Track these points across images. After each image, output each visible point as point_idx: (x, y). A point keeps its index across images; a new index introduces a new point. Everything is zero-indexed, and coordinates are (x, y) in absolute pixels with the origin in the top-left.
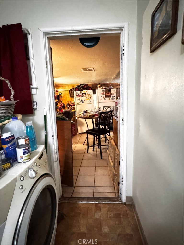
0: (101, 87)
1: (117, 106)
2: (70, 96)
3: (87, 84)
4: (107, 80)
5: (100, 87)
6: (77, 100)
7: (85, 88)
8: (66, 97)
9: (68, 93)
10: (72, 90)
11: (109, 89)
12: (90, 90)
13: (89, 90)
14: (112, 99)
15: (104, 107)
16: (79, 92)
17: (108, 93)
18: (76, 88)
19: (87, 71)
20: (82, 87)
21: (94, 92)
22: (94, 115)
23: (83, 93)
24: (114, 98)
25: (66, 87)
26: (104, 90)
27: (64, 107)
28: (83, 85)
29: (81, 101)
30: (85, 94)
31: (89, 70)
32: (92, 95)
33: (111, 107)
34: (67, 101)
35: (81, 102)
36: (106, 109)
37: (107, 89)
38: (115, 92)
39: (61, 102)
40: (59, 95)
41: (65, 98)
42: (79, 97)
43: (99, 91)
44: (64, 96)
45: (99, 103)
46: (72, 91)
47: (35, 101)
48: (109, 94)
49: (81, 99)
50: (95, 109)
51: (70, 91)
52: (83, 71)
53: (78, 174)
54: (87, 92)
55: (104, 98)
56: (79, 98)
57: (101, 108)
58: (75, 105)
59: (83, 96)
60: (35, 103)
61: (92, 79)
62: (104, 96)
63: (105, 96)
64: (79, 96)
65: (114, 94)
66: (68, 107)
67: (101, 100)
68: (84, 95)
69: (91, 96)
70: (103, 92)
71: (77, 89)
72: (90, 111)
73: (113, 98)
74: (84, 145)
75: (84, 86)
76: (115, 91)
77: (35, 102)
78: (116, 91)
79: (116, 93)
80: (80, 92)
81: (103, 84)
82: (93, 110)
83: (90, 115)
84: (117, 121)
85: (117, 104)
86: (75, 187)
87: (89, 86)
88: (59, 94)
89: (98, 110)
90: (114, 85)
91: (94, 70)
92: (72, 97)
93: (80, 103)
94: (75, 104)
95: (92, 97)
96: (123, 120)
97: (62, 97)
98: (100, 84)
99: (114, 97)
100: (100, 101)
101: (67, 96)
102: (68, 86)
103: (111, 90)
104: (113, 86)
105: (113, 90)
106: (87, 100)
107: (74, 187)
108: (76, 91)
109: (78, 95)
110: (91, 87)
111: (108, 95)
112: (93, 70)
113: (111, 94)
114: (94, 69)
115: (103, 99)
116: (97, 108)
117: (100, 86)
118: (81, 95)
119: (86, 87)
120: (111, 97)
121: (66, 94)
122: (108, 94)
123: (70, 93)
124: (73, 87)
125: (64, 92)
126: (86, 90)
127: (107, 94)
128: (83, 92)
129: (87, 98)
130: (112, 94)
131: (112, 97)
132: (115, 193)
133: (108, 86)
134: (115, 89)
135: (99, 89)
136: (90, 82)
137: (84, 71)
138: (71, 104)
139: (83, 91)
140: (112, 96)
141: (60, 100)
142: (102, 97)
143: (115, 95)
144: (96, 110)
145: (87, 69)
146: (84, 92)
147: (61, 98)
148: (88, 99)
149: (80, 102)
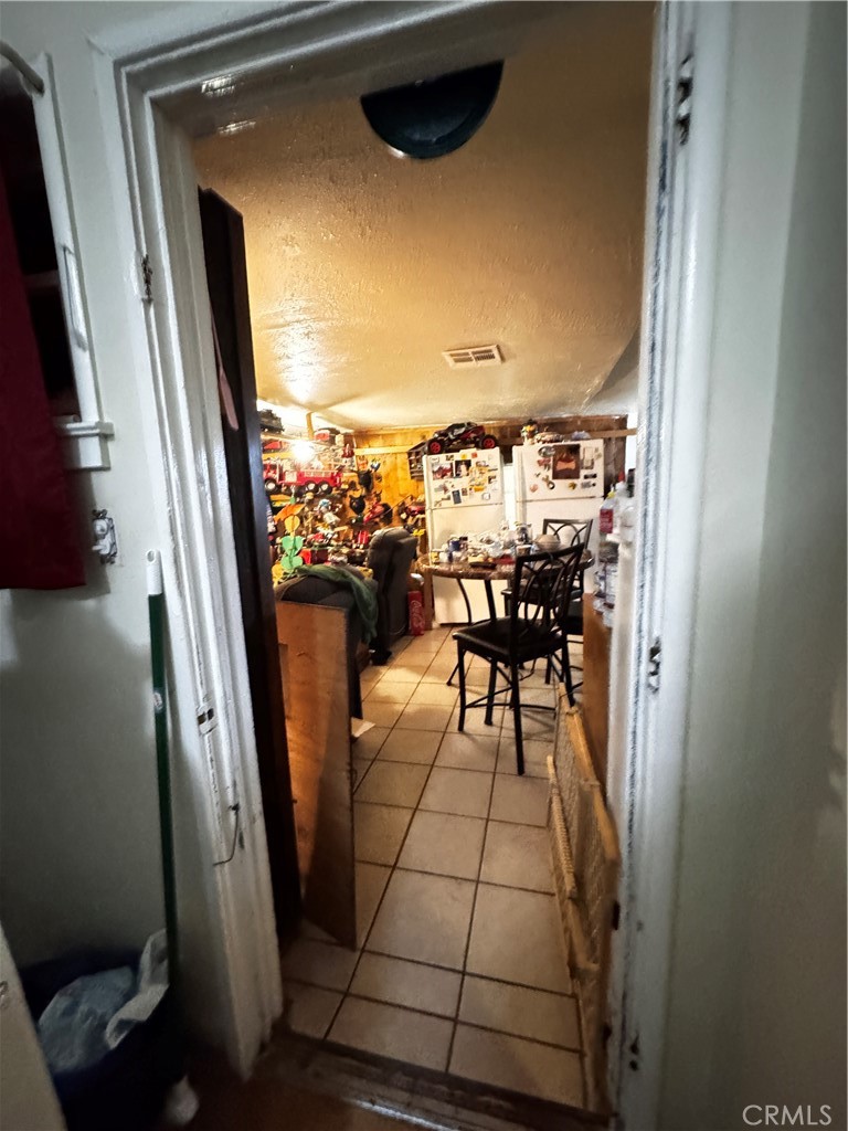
0: (538, 436)
1: (609, 538)
2: (412, 473)
3: (480, 423)
4: (562, 404)
5: (532, 434)
6: (436, 490)
7: (472, 443)
8: (397, 480)
9: (405, 464)
10: (419, 449)
11: (569, 443)
12: (489, 448)
13: (483, 448)
14: (585, 486)
15: (547, 522)
16: (443, 457)
17: (567, 460)
18: (434, 440)
19: (470, 360)
20: (458, 436)
21: (507, 457)
22: (494, 559)
23: (458, 463)
24: (592, 481)
25: (398, 440)
26: (547, 448)
27: (387, 516)
28: (463, 429)
29: (450, 494)
30: (468, 464)
31: (478, 359)
32: (499, 467)
33: (577, 522)
34: (401, 495)
35: (449, 498)
36: (556, 533)
37: (563, 443)
38: (599, 456)
39: (378, 496)
40: (369, 472)
41: (392, 484)
42: (442, 477)
43: (528, 452)
44: (388, 475)
45: (525, 502)
46: (417, 454)
47: (104, 512)
48: (572, 465)
49: (449, 486)
50: (502, 532)
51: (410, 454)
52: (450, 361)
53: (396, 864)
54: (475, 455)
55: (546, 479)
56: (440, 482)
57: (530, 526)
58: (428, 513)
59: (458, 475)
60: (101, 525)
61: (495, 403)
62: (550, 473)
63: (551, 471)
64: (442, 473)
65: (593, 463)
66: (404, 516)
67: (534, 490)
68: (463, 467)
69: (492, 474)
70: (545, 455)
71: (436, 444)
72: (481, 541)
73: (587, 480)
74: (449, 684)
75: (465, 432)
76: (597, 450)
77: (103, 518)
78: (601, 451)
79: (602, 460)
80: (448, 459)
81: (545, 425)
82: (494, 537)
83: (479, 559)
84: (610, 629)
85: (611, 520)
86: (363, 950)
87: (487, 433)
88: (368, 467)
89: (516, 537)
90: (594, 426)
91: (503, 359)
92: (418, 477)
93: (445, 503)
94: (427, 508)
95: (498, 478)
96: (656, 658)
97: (379, 478)
98: (531, 423)
99: (595, 476)
100: (530, 496)
101: (400, 474)
102: (405, 433)
103: (578, 447)
104: (589, 431)
105: (591, 448)
106: (477, 490)
107: (358, 953)
108: (431, 452)
109: (440, 468)
110: (497, 436)
111: (567, 469)
112: (495, 352)
113: (579, 466)
114: (498, 348)
115: (545, 484)
116: (513, 528)
117: (534, 431)
118: (451, 469)
119: (475, 438)
120: (578, 477)
121: (396, 465)
122: (564, 464)
123: (411, 462)
124: (424, 437)
125: (389, 460)
126: (474, 450)
127: (562, 466)
128: (460, 459)
129: (473, 483)
130: (585, 464)
131: (586, 477)
132: (581, 1054)
133: (568, 428)
134: (599, 443)
135: (527, 442)
136: (490, 414)
137: (457, 361)
138: (413, 508)
139: (461, 451)
140: (583, 473)
141: (373, 491)
142: (538, 475)
143: (599, 469)
144: (506, 537)
145: (470, 351)
146: (464, 456)
147: (376, 482)
148: (479, 488)
149: (446, 496)
